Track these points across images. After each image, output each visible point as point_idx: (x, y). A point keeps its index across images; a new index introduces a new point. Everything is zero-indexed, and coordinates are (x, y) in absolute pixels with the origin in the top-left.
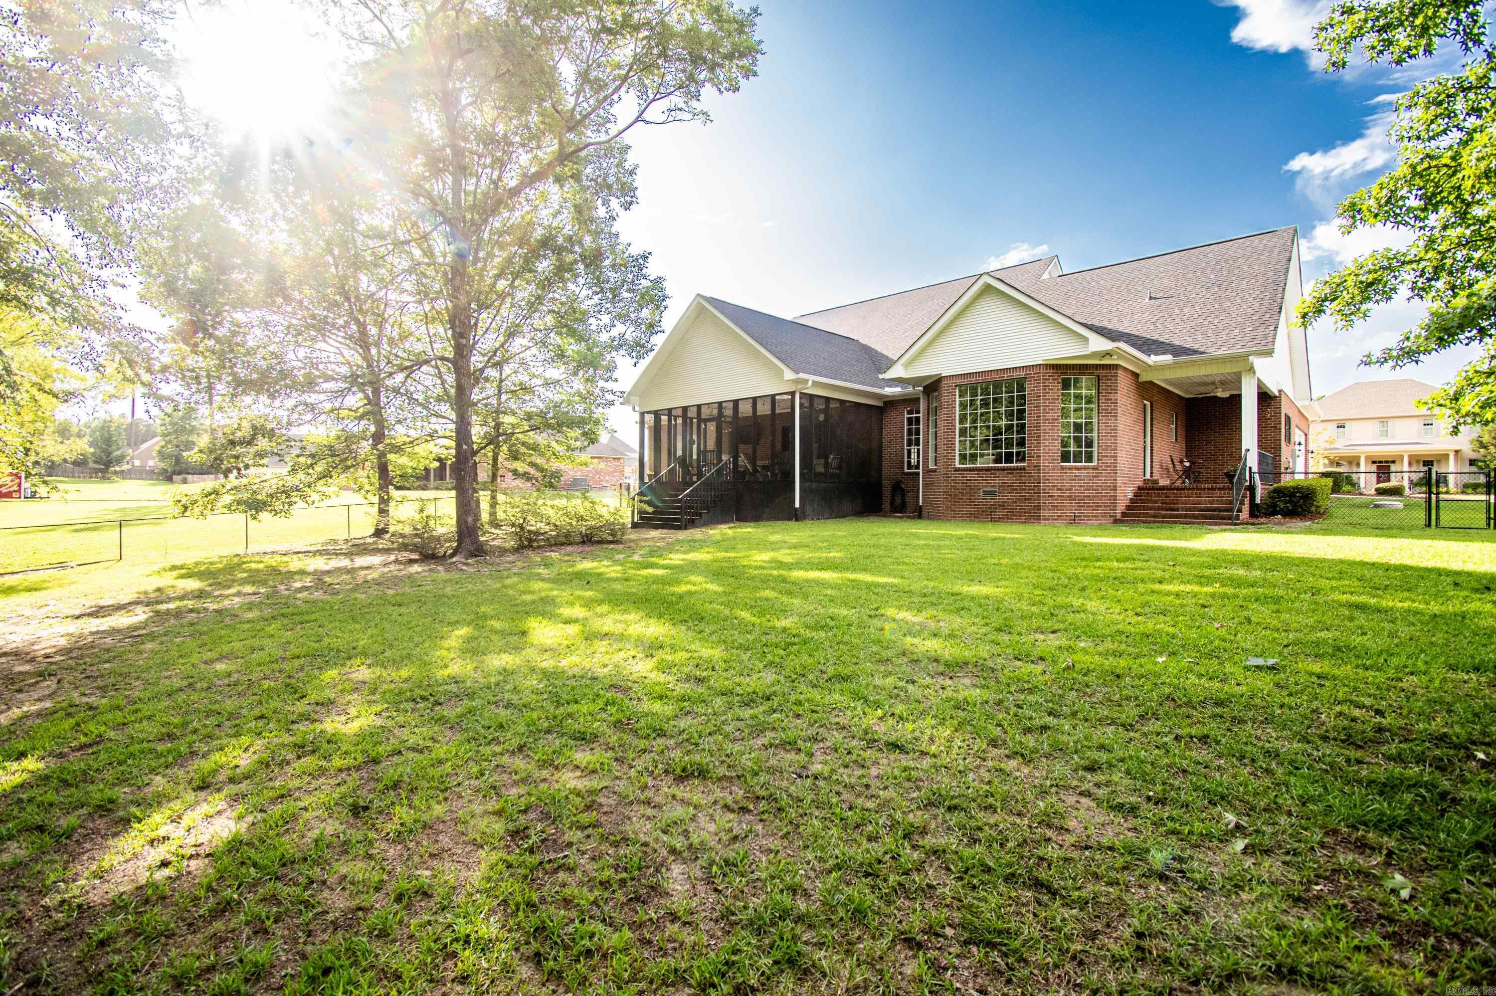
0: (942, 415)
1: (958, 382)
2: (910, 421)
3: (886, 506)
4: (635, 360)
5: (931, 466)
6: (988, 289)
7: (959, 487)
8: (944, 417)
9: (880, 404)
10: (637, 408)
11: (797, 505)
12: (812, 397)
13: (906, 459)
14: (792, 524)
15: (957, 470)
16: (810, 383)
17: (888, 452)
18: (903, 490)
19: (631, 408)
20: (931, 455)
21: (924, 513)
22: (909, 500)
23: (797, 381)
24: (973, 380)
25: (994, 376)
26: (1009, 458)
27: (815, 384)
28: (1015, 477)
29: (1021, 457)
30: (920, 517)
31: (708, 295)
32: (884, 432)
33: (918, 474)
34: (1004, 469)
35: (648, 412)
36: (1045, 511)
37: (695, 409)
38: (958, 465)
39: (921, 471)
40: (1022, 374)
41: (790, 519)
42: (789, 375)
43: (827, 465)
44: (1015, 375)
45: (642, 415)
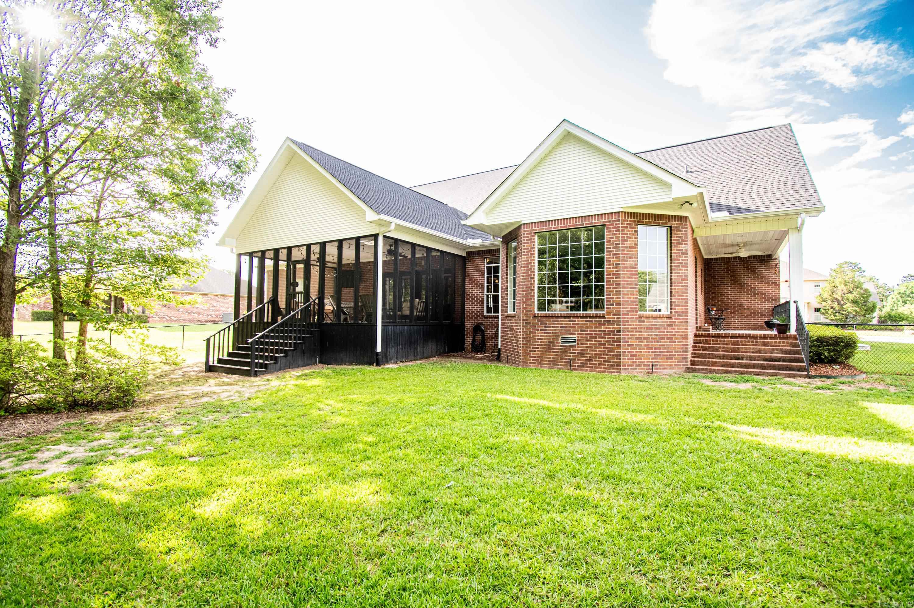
0: (522, 261)
1: (539, 229)
2: (489, 269)
3: (468, 346)
4: (229, 203)
5: (510, 312)
6: (568, 137)
7: (539, 333)
8: (523, 263)
9: (463, 254)
10: (235, 250)
11: (379, 349)
12: (397, 241)
13: (485, 304)
14: (373, 368)
15: (536, 316)
16: (393, 226)
17: (471, 297)
18: (483, 332)
19: (229, 249)
20: (510, 301)
21: (503, 355)
22: (489, 341)
23: (380, 223)
24: (552, 227)
25: (573, 223)
26: (587, 306)
27: (399, 227)
28: (593, 325)
29: (599, 305)
30: (498, 359)
31: (300, 141)
32: (467, 280)
33: (497, 317)
34: (583, 317)
35: (245, 254)
36: (625, 360)
37: (285, 252)
38: (536, 312)
39: (500, 314)
40: (601, 221)
41: (370, 364)
42: (371, 215)
43: (412, 308)
44: (594, 222)
45: (240, 255)
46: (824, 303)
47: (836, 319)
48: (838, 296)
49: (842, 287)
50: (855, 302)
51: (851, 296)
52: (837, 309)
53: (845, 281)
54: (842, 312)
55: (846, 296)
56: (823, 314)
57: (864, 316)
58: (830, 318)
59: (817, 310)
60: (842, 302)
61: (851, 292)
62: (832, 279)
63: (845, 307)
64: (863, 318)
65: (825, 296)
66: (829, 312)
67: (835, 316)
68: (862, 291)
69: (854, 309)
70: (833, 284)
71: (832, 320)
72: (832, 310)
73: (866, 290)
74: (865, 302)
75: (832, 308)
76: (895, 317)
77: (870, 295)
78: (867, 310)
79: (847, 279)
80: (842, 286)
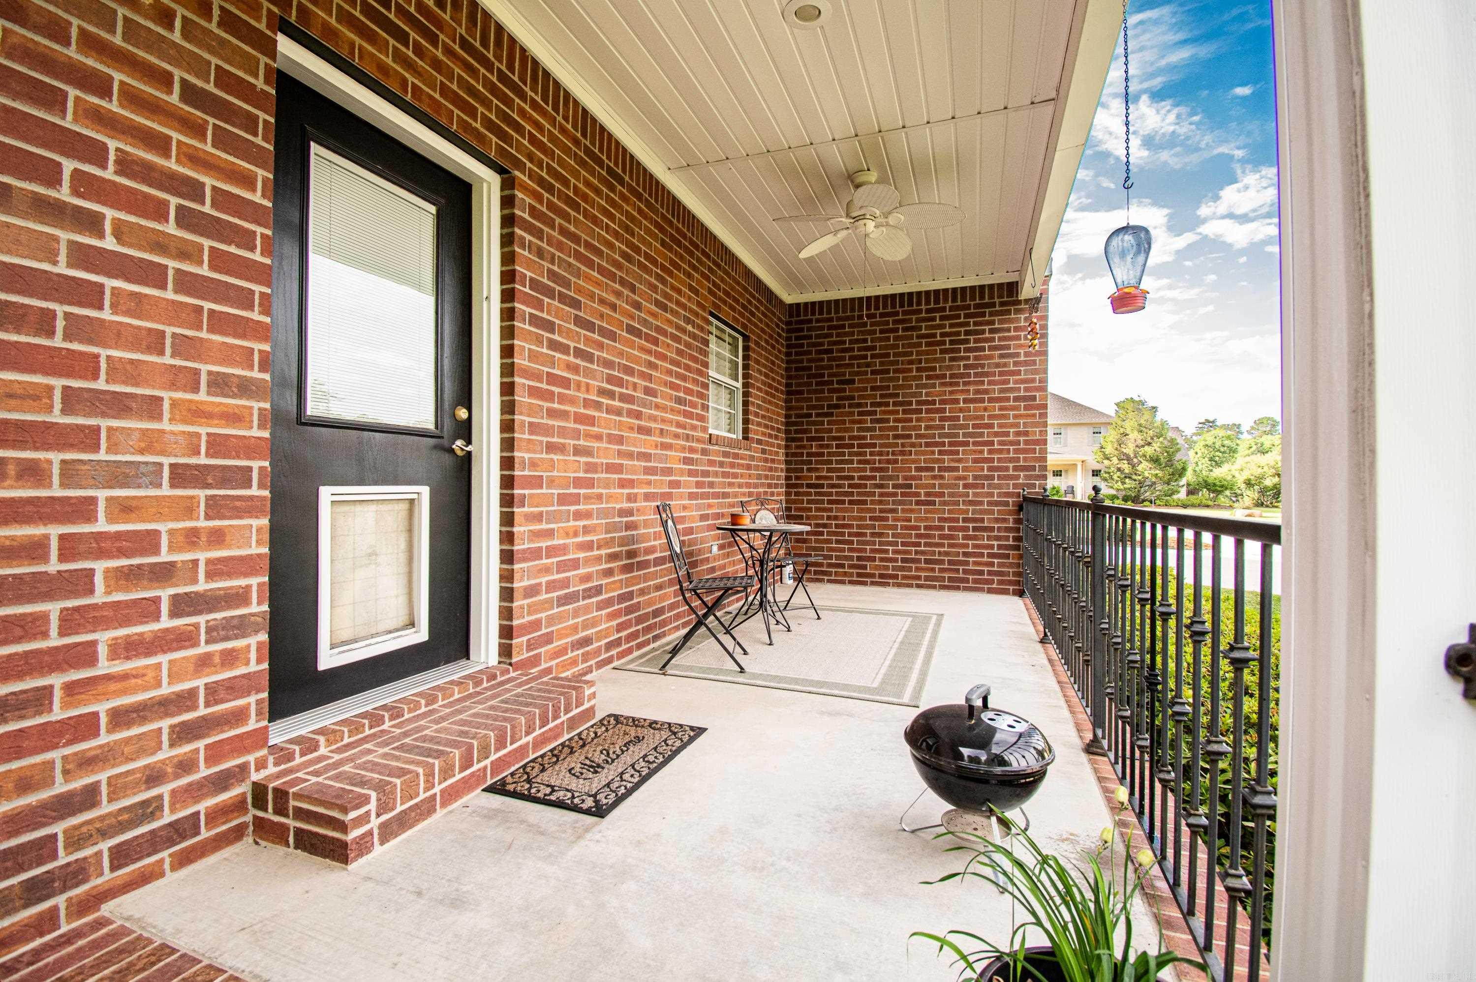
46: (1106, 462)
47: (1125, 489)
48: (1129, 450)
49: (1134, 435)
50: (1155, 460)
51: (1149, 450)
52: (1127, 471)
53: (1140, 425)
54: (1134, 477)
55: (1142, 451)
56: (1105, 480)
57: (1168, 484)
58: (1116, 486)
59: (1096, 473)
60: (1135, 460)
61: (1149, 444)
62: (1119, 423)
63: (1140, 468)
64: (1166, 487)
65: (1109, 450)
66: (1115, 477)
67: (1123, 483)
68: (1166, 442)
69: (1153, 472)
70: (1122, 430)
71: (1118, 490)
72: (1118, 474)
73: (1172, 441)
74: (1170, 462)
75: (1119, 469)
76: (1215, 485)
77: (1178, 450)
78: (1173, 474)
79: (1142, 422)
80: (1136, 433)
